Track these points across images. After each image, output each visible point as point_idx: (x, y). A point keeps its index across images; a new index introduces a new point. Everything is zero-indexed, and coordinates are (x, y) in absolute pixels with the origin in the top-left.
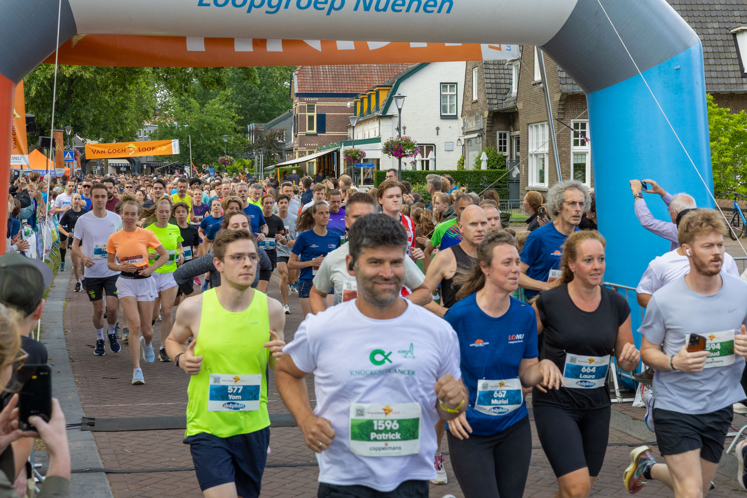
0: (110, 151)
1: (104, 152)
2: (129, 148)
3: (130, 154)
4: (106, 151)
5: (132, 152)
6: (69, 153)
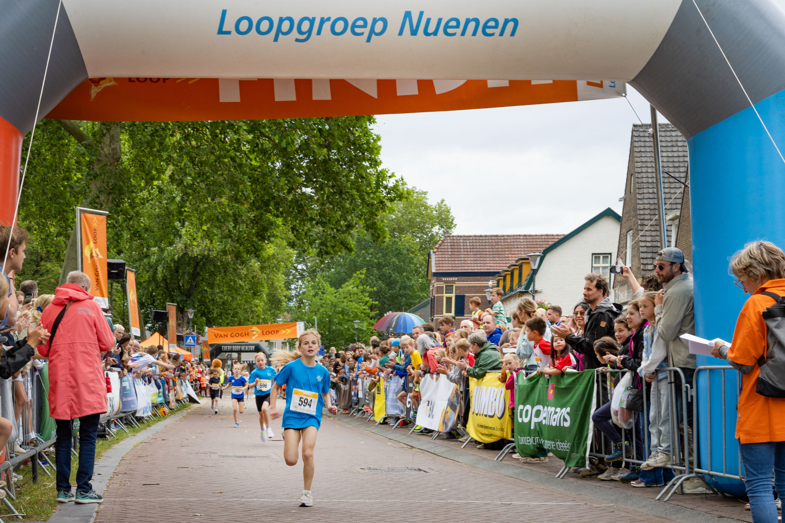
0: (232, 335)
1: (227, 336)
2: (252, 331)
3: (254, 337)
4: (229, 335)
6: (190, 338)
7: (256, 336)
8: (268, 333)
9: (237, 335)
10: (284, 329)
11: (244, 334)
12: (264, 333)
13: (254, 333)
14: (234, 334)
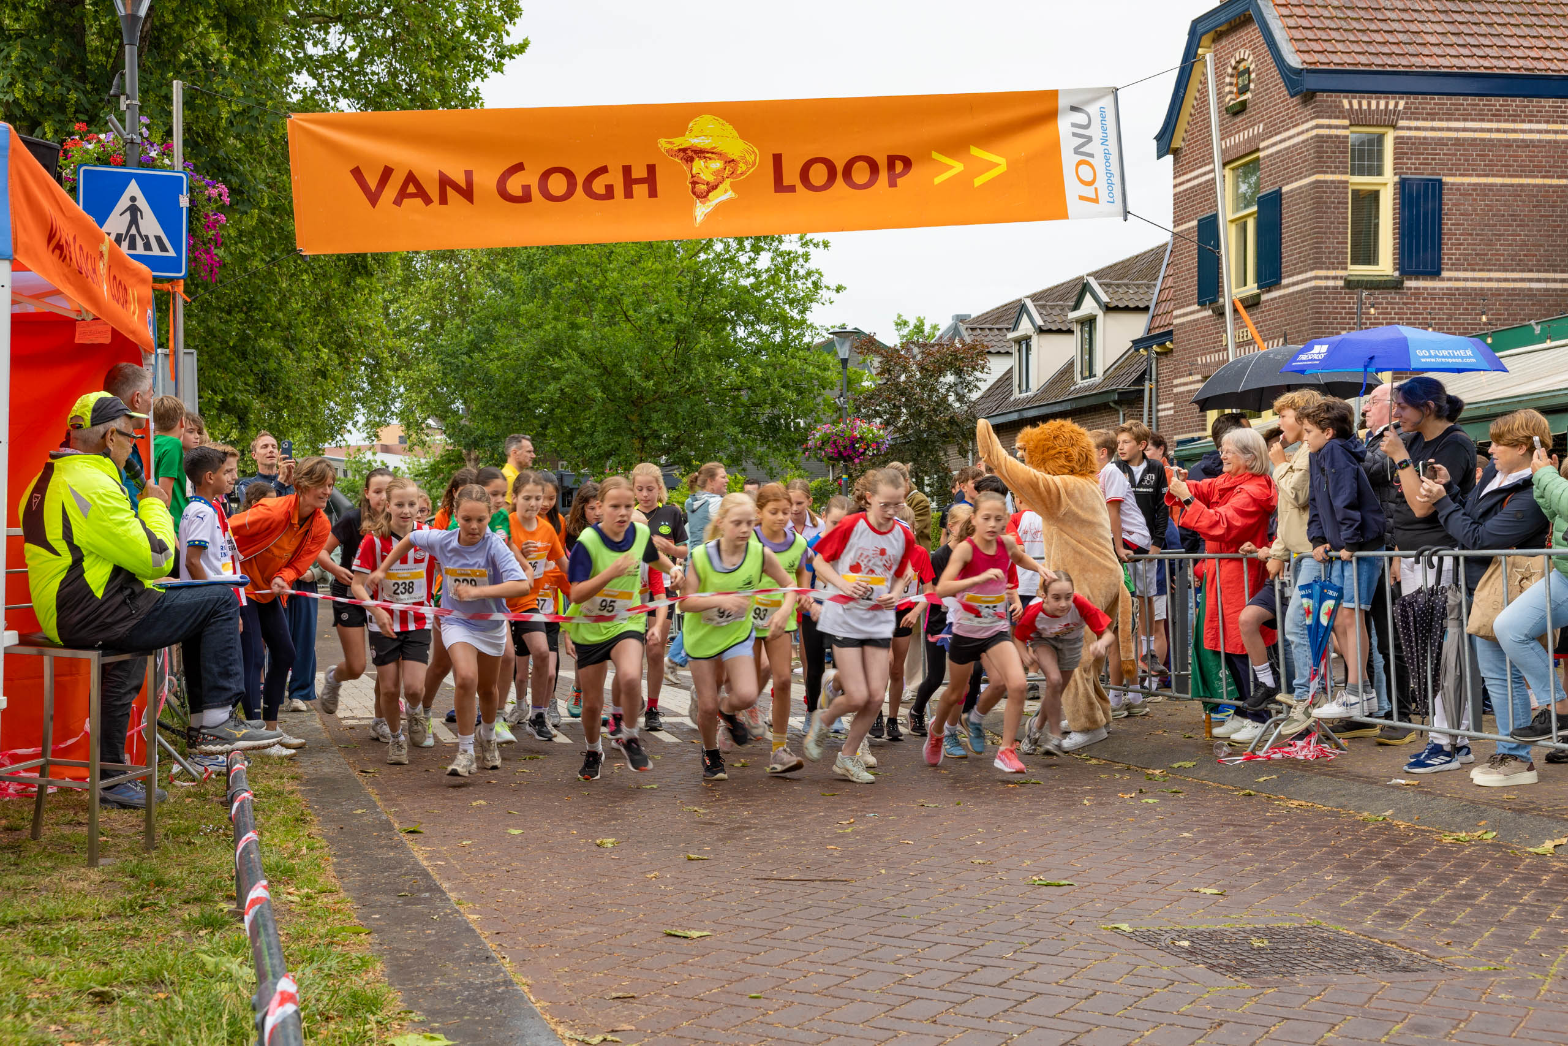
0: (514, 186)
1: (467, 193)
2: (690, 155)
3: (701, 210)
4: (486, 179)
5: (720, 196)
6: (133, 189)
7: (723, 195)
8: (818, 174)
9: (558, 185)
10: (956, 146)
11: (615, 178)
12: (791, 176)
13: (705, 169)
14: (529, 178)
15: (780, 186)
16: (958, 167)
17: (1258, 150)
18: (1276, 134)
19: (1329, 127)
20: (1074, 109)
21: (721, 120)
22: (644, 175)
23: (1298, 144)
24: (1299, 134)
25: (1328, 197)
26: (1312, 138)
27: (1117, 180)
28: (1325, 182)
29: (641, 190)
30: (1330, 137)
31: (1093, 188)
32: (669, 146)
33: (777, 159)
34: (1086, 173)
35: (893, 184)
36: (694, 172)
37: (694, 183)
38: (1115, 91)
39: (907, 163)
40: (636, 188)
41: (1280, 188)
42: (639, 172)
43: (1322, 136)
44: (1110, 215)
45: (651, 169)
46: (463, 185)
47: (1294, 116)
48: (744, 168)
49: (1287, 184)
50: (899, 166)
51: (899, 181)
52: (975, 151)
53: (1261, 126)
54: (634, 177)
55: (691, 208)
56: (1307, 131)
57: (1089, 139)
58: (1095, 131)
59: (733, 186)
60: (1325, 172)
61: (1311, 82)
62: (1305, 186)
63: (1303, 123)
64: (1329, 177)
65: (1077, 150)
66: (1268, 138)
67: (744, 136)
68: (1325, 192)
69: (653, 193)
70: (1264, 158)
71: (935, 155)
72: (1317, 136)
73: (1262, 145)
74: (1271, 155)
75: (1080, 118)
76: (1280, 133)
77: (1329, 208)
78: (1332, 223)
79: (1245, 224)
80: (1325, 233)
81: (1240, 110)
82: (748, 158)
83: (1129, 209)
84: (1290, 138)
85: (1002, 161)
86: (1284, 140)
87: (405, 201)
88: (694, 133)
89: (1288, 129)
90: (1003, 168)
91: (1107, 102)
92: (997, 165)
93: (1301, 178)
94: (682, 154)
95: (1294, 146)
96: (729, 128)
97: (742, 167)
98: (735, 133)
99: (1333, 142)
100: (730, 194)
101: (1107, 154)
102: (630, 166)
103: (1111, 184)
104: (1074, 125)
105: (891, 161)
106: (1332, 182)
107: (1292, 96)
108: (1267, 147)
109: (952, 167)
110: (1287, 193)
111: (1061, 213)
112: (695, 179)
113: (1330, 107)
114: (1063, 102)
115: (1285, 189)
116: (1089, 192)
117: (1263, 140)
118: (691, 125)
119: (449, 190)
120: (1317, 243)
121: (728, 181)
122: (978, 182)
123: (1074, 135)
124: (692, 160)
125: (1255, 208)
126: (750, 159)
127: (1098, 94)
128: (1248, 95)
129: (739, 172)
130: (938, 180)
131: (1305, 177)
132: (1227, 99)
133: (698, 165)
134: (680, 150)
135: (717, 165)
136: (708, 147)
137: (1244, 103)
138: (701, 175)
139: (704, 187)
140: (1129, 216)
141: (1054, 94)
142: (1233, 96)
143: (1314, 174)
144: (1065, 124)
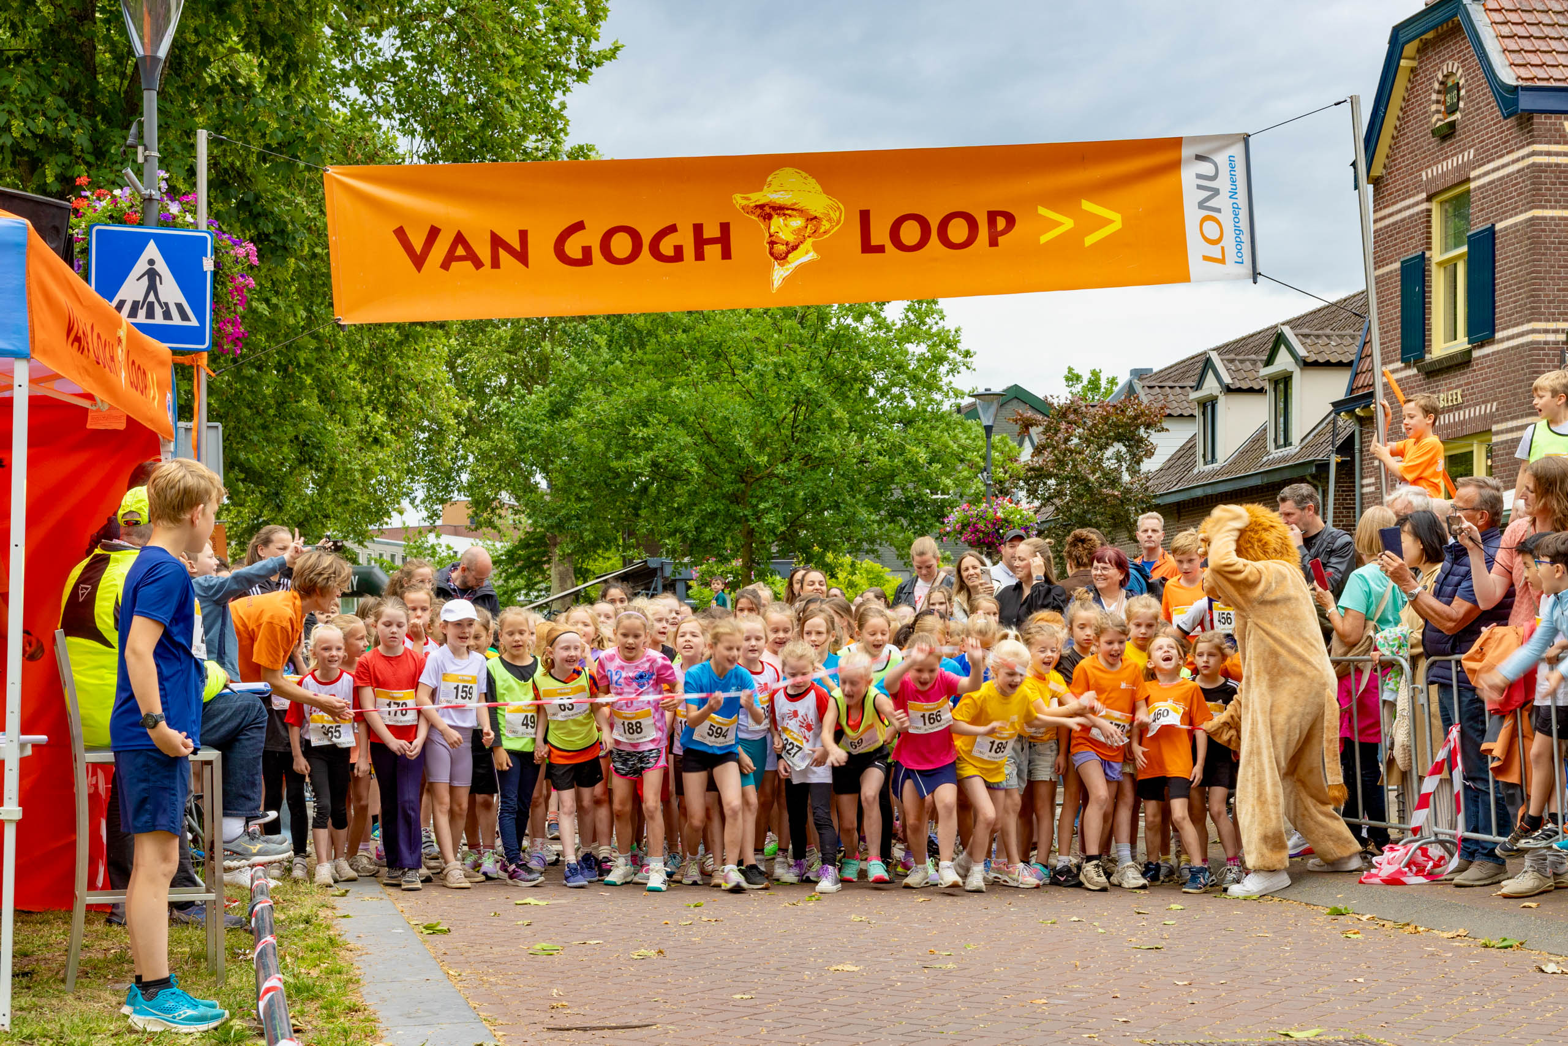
1: (522, 257)
3: (779, 273)
5: (798, 259)
8: (910, 233)
9: (621, 245)
10: (1065, 199)
11: (685, 238)
12: (880, 235)
13: (785, 228)
14: (591, 237)
15: (868, 247)
16: (1068, 223)
17: (1468, 180)
18: (1489, 162)
19: (1549, 154)
20: (1199, 158)
21: (804, 174)
22: (718, 235)
23: (1513, 173)
24: (1514, 162)
25: (1547, 237)
26: (1528, 167)
27: (1246, 238)
28: (1544, 218)
29: (713, 251)
30: (1549, 165)
31: (1219, 246)
32: (744, 202)
33: (865, 216)
34: (1212, 231)
35: (993, 243)
36: (772, 231)
37: (772, 243)
38: (1246, 138)
39: (1011, 220)
40: (707, 248)
41: (1493, 225)
42: (711, 231)
43: (1540, 165)
44: (1238, 278)
45: (725, 228)
46: (516, 245)
47: (1508, 141)
48: (828, 226)
49: (1501, 220)
50: (1001, 223)
51: (1000, 239)
52: (1087, 205)
53: (1472, 151)
54: (706, 236)
55: (768, 271)
56: (1523, 158)
57: (1216, 192)
58: (1223, 183)
59: (815, 247)
60: (1544, 207)
61: (1525, 102)
62: (1521, 223)
63: (1518, 149)
64: (1548, 213)
65: (1201, 205)
66: (1480, 166)
67: (827, 191)
68: (1544, 231)
69: (726, 254)
70: (1475, 189)
71: (1042, 211)
72: (1534, 164)
73: (1472, 174)
74: (1483, 186)
75: (1206, 168)
76: (1493, 160)
77: (1547, 249)
78: (1552, 266)
79: (1455, 265)
80: (1544, 279)
81: (1447, 133)
82: (832, 215)
83: (1260, 269)
84: (1504, 166)
85: (1117, 217)
86: (1497, 169)
87: (454, 265)
88: (772, 188)
89: (1501, 156)
90: (1117, 226)
91: (1237, 150)
92: (1112, 221)
93: (1516, 214)
94: (759, 211)
95: (1508, 176)
96: (812, 181)
97: (825, 225)
98: (818, 188)
99: (1552, 172)
100: (812, 255)
101: (1236, 208)
102: (702, 225)
103: (1239, 243)
104: (1199, 176)
105: (992, 216)
106: (1552, 218)
107: (1505, 118)
108: (1479, 177)
109: (1059, 224)
110: (1501, 231)
111: (1183, 277)
112: (774, 239)
113: (1550, 130)
114: (1187, 152)
115: (1499, 226)
116: (1215, 251)
117: (1474, 168)
118: (769, 179)
119: (503, 254)
120: (1534, 290)
121: (809, 241)
122: (1089, 240)
123: (1199, 187)
124: (770, 217)
125: (1464, 249)
126: (835, 215)
127: (1226, 140)
128: (1458, 115)
129: (822, 231)
130: (1043, 239)
131: (1521, 212)
132: (1434, 120)
133: (777, 222)
134: (757, 206)
135: (797, 222)
136: (788, 203)
137: (1452, 125)
138: (780, 234)
139: (783, 248)
140: (1259, 278)
141: (1176, 143)
142: (1440, 116)
143: (1531, 208)
144: (1189, 175)
